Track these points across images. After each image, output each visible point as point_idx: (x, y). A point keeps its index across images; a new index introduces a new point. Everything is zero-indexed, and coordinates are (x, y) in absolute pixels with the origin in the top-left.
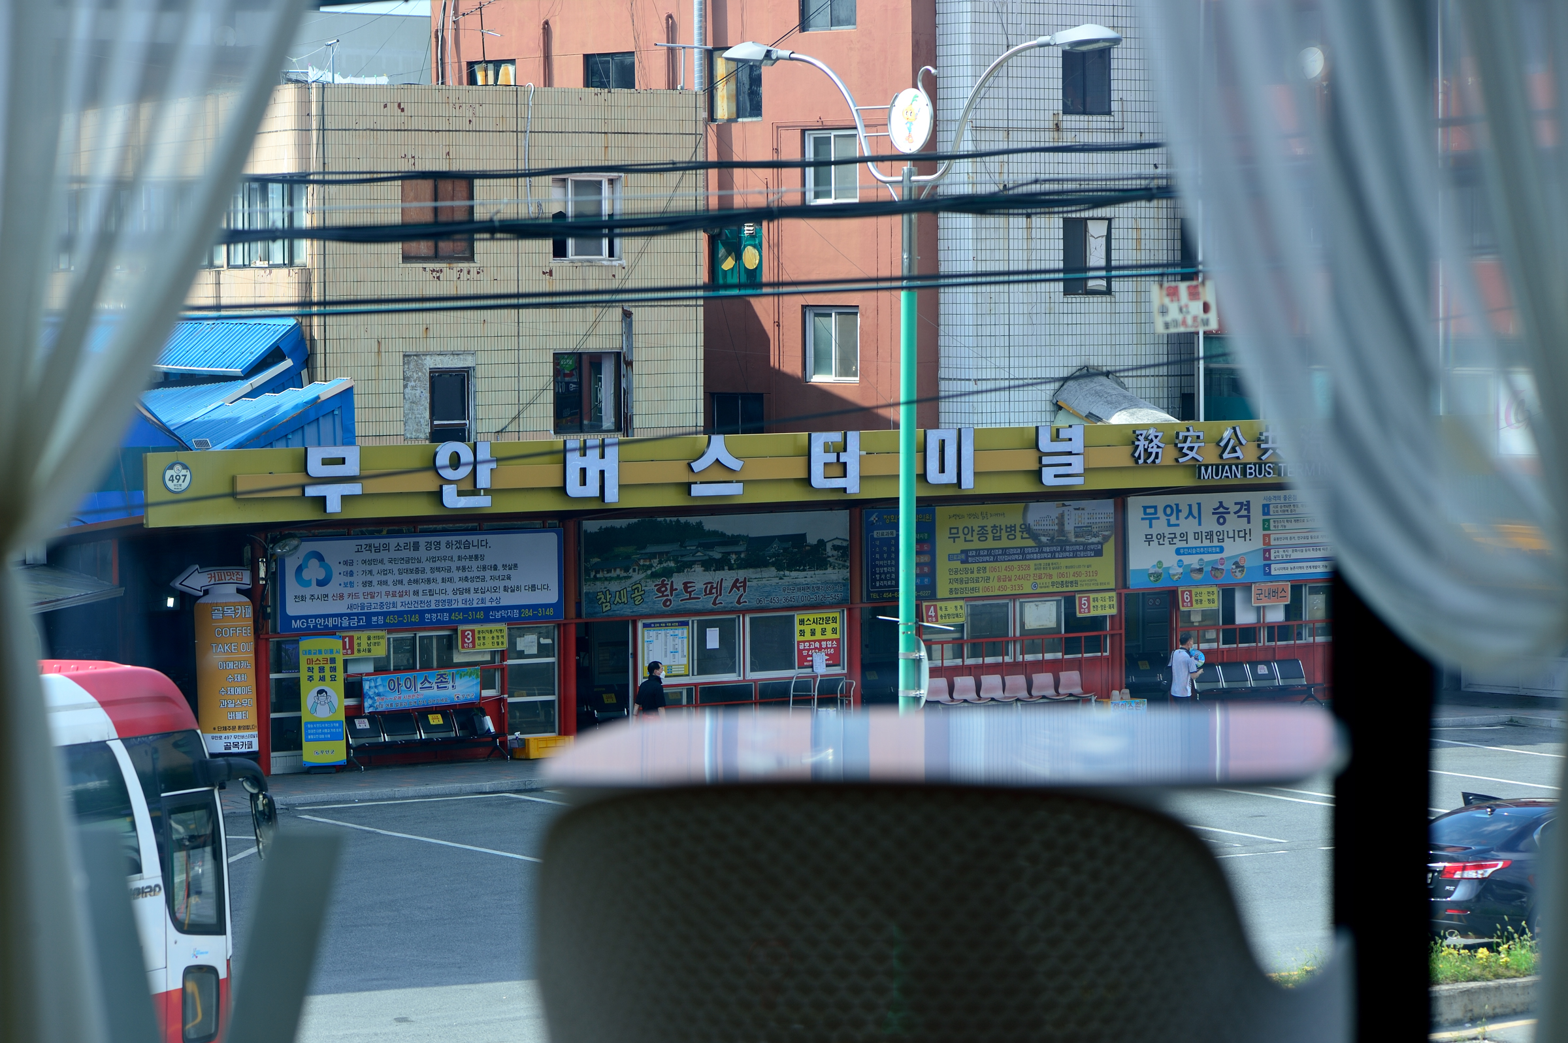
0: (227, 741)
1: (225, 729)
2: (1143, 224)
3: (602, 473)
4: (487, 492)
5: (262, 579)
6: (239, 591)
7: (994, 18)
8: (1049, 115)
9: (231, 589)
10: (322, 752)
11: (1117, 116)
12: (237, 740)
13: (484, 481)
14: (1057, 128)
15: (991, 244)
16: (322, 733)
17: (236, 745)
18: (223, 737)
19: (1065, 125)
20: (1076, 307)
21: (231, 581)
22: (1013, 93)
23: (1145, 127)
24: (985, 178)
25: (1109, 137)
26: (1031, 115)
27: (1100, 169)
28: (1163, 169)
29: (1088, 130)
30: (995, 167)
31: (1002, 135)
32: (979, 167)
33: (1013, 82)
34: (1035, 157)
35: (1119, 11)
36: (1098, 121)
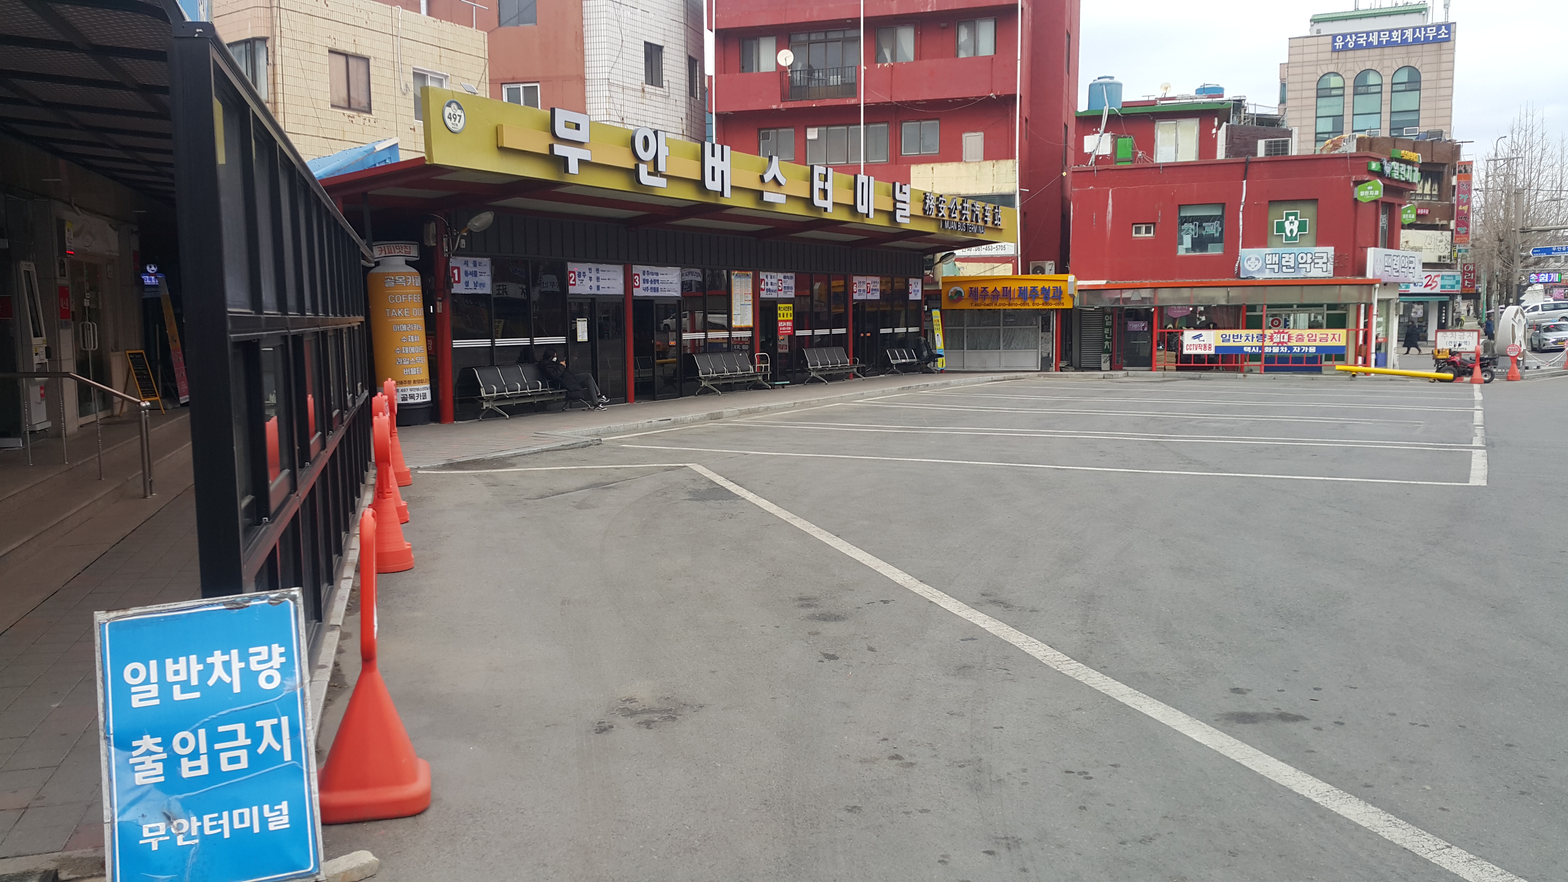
6: (408, 263)
7: (616, 23)
8: (640, 83)
9: (401, 261)
11: (666, 89)
12: (412, 392)
14: (643, 91)
17: (412, 397)
19: (646, 90)
22: (625, 68)
23: (677, 98)
24: (614, 112)
25: (664, 100)
26: (632, 81)
27: (660, 116)
28: (684, 121)
29: (656, 95)
30: (618, 107)
31: (621, 90)
32: (612, 106)
33: (625, 62)
34: (635, 105)
35: (667, 33)
36: (659, 91)
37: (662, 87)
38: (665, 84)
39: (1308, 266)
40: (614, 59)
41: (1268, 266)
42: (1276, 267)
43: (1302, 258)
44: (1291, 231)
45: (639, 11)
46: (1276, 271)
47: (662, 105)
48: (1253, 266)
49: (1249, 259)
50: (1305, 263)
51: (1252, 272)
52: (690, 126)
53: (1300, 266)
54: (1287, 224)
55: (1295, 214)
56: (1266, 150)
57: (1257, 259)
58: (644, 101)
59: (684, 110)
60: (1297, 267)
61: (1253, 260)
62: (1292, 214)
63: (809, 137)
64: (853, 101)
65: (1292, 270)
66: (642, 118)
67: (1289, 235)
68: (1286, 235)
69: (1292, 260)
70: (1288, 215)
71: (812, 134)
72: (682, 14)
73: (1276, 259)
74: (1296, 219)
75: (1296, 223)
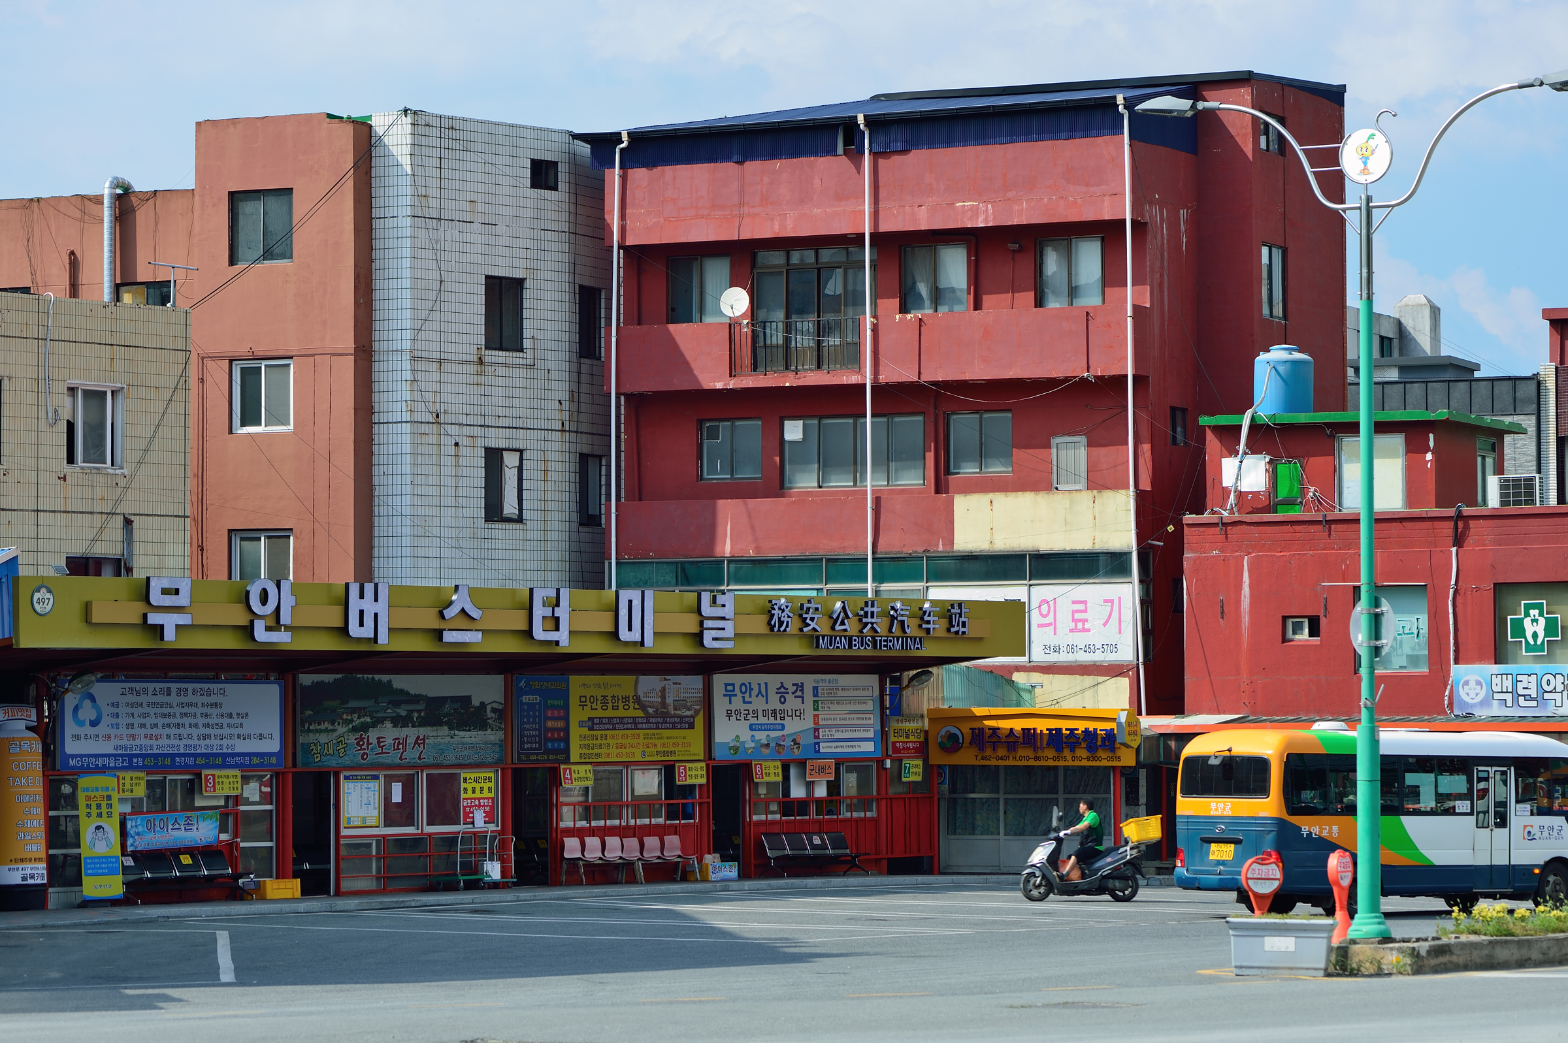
0: (24, 872)
1: (22, 860)
2: (550, 456)
3: (376, 615)
4: (288, 628)
5: (46, 717)
6: (27, 728)
7: (429, 254)
8: (474, 349)
9: (21, 725)
10: (101, 886)
11: (530, 354)
13: (285, 618)
14: (481, 362)
15: (425, 469)
16: (100, 868)
17: (25, 877)
18: (20, 869)
19: (487, 359)
20: (495, 534)
21: (23, 717)
22: (444, 327)
23: (551, 365)
24: (422, 407)
25: (523, 372)
26: (459, 348)
27: (515, 402)
28: (566, 405)
29: (506, 365)
30: (429, 397)
31: (435, 366)
32: (417, 396)
33: (445, 317)
34: (462, 389)
35: (531, 254)
36: (513, 357)
37: (521, 350)
38: (527, 344)
39: (1558, 696)
40: (424, 315)
41: (1497, 696)
42: (1509, 697)
43: (1548, 682)
44: (1535, 635)
45: (476, 226)
46: (1509, 703)
47: (522, 383)
48: (1472, 694)
49: (1467, 683)
50: (1554, 691)
51: (1473, 706)
52: (575, 413)
53: (1546, 696)
54: (1527, 622)
55: (1539, 607)
56: (1502, 495)
57: (1479, 683)
58: (482, 379)
59: (566, 386)
60: (1540, 698)
61: (1472, 684)
62: (1534, 606)
63: (788, 436)
64: (854, 379)
65: (1534, 703)
66: (478, 410)
67: (1532, 642)
68: (1527, 641)
69: (1533, 686)
70: (1528, 607)
71: (793, 431)
72: (565, 216)
73: (1508, 683)
74: (1541, 615)
75: (1542, 621)
